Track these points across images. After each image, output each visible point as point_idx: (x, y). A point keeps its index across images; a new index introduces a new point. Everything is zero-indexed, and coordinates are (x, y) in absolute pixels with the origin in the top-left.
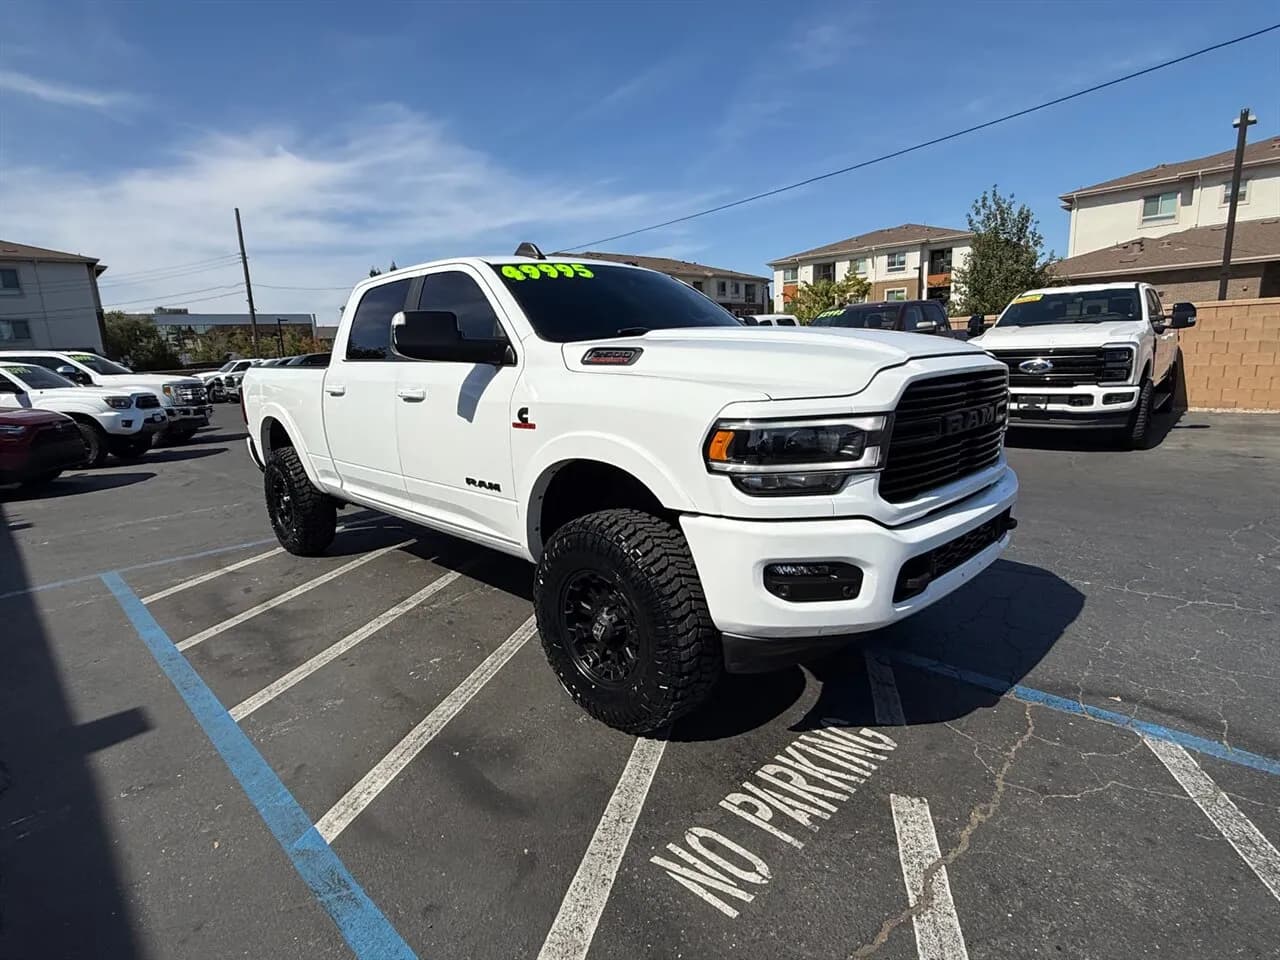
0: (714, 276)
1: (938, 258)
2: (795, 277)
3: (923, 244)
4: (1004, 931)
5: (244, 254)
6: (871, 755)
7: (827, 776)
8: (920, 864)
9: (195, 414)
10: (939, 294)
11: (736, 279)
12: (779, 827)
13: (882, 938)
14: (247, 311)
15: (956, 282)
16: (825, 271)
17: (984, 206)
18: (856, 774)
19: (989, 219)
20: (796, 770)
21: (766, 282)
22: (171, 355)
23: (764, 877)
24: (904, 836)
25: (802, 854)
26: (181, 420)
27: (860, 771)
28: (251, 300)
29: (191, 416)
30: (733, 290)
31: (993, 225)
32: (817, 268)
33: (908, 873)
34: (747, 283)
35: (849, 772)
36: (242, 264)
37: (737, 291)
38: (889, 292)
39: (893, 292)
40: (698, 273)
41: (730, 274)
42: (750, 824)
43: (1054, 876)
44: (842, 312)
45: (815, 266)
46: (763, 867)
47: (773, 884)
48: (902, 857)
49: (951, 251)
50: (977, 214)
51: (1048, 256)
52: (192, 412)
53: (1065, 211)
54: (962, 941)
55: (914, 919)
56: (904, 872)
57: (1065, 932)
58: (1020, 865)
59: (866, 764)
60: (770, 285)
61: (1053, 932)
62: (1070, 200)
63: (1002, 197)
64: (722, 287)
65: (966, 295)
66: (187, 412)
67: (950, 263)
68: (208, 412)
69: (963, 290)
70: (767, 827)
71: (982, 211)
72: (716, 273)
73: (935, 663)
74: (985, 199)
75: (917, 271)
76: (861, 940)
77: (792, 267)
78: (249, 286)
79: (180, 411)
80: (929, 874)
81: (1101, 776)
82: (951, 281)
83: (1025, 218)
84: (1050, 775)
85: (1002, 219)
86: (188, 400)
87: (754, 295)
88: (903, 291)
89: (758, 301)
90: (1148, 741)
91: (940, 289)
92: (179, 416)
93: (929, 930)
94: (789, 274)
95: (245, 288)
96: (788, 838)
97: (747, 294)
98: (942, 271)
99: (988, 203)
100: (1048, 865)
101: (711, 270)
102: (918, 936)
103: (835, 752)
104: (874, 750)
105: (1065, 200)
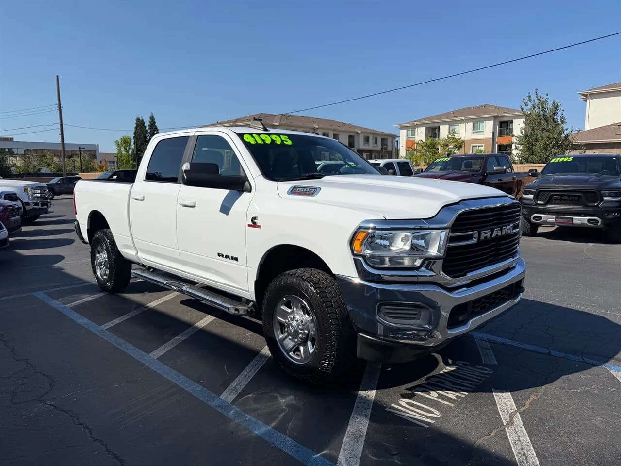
0: (362, 133)
1: (504, 126)
2: (413, 134)
3: (495, 118)
4: (545, 432)
5: (60, 104)
6: (482, 375)
7: (462, 382)
8: (508, 412)
9: (42, 206)
10: (505, 149)
11: (375, 134)
12: (442, 399)
13: (493, 434)
14: (59, 141)
15: (516, 143)
16: (433, 132)
17: (530, 100)
18: (476, 382)
19: (534, 107)
20: (446, 380)
21: (394, 137)
22: (6, 167)
23: (438, 415)
24: (500, 403)
25: (454, 408)
26: (33, 208)
27: (477, 380)
28: (62, 134)
29: (39, 207)
30: (374, 141)
31: (537, 111)
32: (428, 129)
33: (502, 415)
34: (383, 137)
35: (472, 381)
36: (58, 112)
37: (376, 142)
38: (473, 147)
39: (476, 146)
40: (352, 130)
41: (372, 131)
42: (428, 398)
43: (566, 416)
44: (449, 159)
45: (426, 128)
46: (437, 412)
47: (442, 418)
48: (499, 409)
49: (512, 122)
50: (526, 105)
51: (569, 130)
52: (40, 204)
53: (583, 101)
54: (527, 435)
55: (506, 428)
56: (501, 414)
57: (570, 433)
58: (552, 412)
59: (480, 378)
60: (397, 139)
61: (565, 433)
62: (586, 95)
63: (542, 96)
64: (367, 140)
65: (522, 151)
66: (37, 204)
67: (511, 131)
68: (49, 205)
69: (520, 148)
70: (437, 399)
71: (529, 104)
72: (364, 130)
73: (511, 341)
74: (529, 97)
75: (492, 134)
76: (484, 435)
77: (412, 128)
78: (62, 126)
79: (33, 203)
80: (511, 415)
81: (590, 384)
82: (513, 143)
83: (556, 107)
84: (566, 383)
85: (543, 107)
86: (37, 197)
87: (386, 145)
88: (482, 146)
89: (389, 149)
90: (612, 372)
91: (506, 146)
92: (32, 206)
93: (513, 432)
94: (410, 132)
95: (59, 126)
96: (447, 403)
97: (382, 145)
98: (507, 135)
99: (532, 98)
100: (564, 413)
101: (360, 128)
102: (508, 434)
103: (464, 373)
104: (483, 373)
105: (583, 95)
